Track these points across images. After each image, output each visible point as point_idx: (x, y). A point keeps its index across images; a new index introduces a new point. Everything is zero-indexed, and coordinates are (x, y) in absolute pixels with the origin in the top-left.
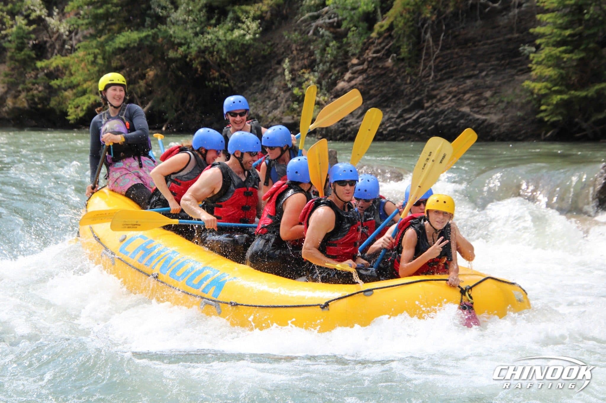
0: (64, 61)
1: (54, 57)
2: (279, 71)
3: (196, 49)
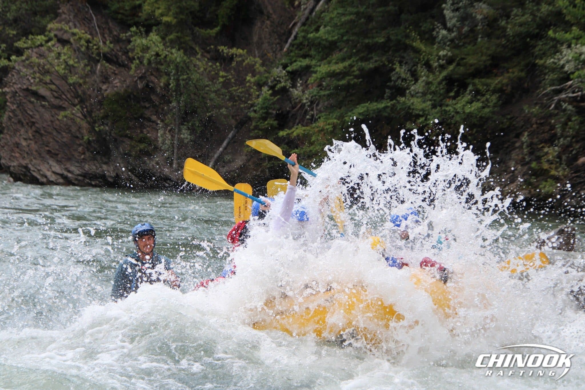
0: (304, 131)
1: (295, 127)
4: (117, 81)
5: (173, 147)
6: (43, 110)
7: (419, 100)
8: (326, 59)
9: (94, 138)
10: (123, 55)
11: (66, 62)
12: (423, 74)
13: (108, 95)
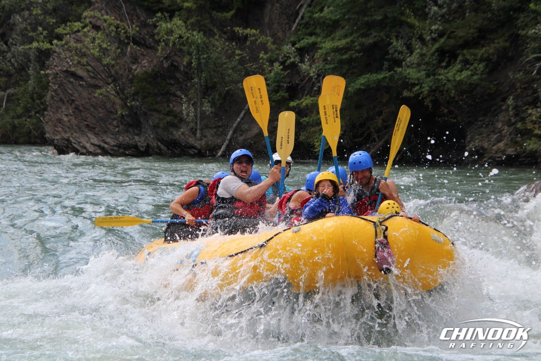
0: (312, 101)
1: (304, 98)
2: (504, 108)
3: (427, 88)
4: (145, 61)
5: (197, 119)
6: (81, 89)
7: (414, 70)
8: (330, 36)
9: (127, 113)
10: (150, 38)
11: (100, 46)
12: (417, 46)
13: (138, 74)
